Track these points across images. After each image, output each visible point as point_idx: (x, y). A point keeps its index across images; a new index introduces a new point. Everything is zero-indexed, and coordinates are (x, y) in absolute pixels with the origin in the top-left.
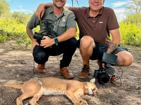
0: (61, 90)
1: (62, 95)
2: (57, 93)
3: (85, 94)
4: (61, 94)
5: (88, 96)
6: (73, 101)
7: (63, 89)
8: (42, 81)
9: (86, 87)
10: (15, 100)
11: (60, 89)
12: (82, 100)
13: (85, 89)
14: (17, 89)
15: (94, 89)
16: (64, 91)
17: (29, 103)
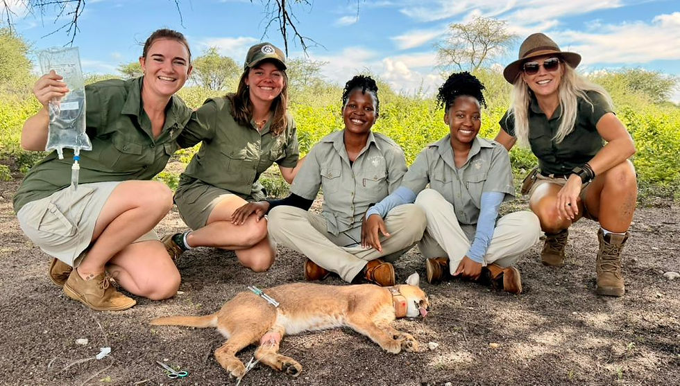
0: (333, 314)
1: (336, 328)
2: (322, 324)
3: (398, 318)
4: (332, 327)
5: (408, 323)
6: (373, 339)
7: (337, 312)
8: (273, 295)
9: (400, 299)
10: (212, 355)
11: (329, 313)
12: (397, 333)
13: (397, 305)
14: (196, 328)
15: (421, 302)
16: (340, 318)
17: (255, 359)
